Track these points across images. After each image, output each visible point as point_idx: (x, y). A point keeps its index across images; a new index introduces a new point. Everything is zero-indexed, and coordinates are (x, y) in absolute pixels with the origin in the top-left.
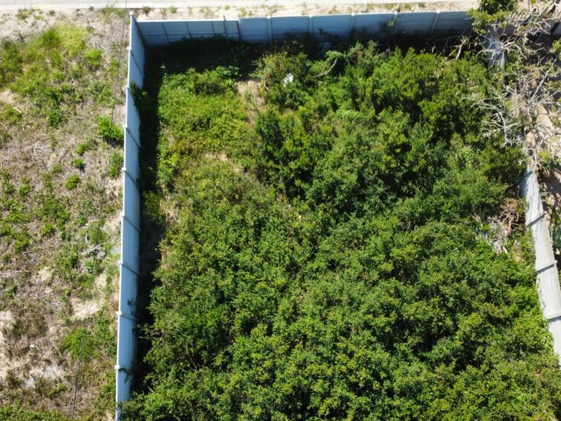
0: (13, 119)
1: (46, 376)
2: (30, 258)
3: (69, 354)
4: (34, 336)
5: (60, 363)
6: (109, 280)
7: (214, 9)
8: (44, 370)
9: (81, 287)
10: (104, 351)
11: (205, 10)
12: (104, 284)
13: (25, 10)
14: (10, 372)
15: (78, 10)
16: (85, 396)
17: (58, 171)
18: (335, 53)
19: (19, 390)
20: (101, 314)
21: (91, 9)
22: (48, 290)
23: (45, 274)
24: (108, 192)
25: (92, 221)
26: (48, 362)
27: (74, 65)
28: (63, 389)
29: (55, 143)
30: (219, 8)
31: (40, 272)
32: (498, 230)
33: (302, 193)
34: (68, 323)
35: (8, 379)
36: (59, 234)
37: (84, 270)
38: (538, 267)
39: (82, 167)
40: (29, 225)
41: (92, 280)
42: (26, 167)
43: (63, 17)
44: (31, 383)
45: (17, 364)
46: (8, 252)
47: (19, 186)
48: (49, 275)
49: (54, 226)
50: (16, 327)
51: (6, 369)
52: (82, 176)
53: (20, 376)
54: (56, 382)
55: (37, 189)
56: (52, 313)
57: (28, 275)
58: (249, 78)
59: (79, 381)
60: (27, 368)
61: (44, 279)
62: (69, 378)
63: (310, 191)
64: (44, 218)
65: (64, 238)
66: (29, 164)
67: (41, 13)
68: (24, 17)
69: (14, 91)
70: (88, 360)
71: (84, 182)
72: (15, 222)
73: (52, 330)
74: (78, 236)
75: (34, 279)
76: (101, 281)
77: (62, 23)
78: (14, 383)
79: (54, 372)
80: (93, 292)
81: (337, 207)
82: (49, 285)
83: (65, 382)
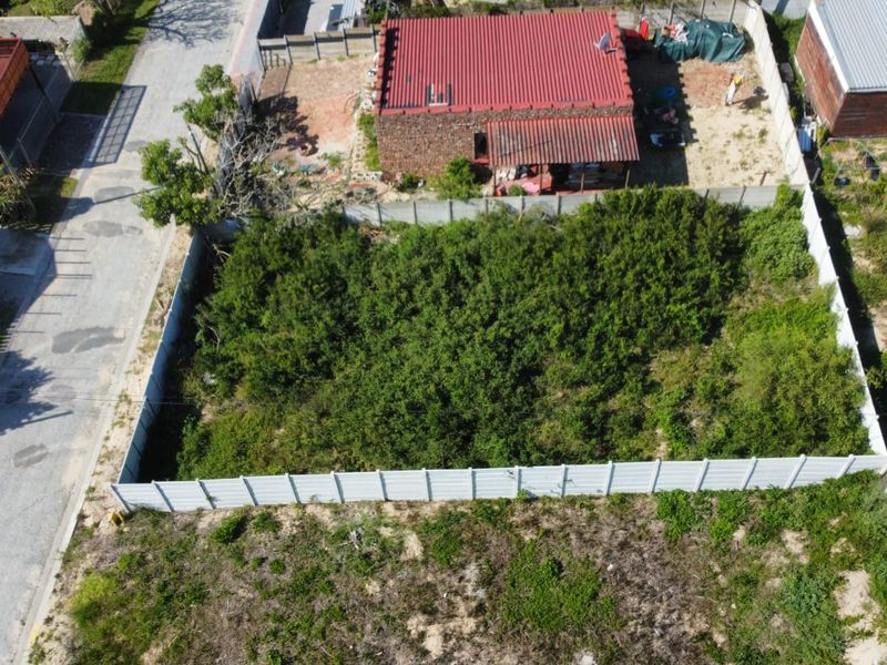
0: (183, 645)
1: (474, 578)
2: (354, 606)
3: (455, 560)
4: (436, 595)
5: (463, 566)
6: (386, 525)
7: (104, 451)
8: (468, 581)
9: (391, 551)
10: (455, 527)
11: (102, 459)
12: (390, 529)
13: (31, 656)
14: (470, 615)
15: (55, 591)
16: (494, 542)
17: (261, 585)
18: (198, 334)
19: (487, 604)
20: (418, 533)
21: (58, 576)
22: (391, 583)
23: (373, 587)
24: (295, 531)
25: (323, 545)
26: (461, 579)
27: (130, 583)
28: (488, 561)
29: (226, 592)
30: (104, 446)
31: (371, 593)
32: (382, 239)
33: (328, 364)
34: (425, 562)
35: (476, 616)
36: (332, 577)
37: (374, 548)
38: (411, 221)
39: (262, 560)
40: (317, 609)
41: (385, 540)
42: (249, 620)
43: (60, 606)
44: (481, 593)
45: (462, 610)
46: (344, 629)
47: (271, 625)
48: (374, 583)
49: (323, 582)
50: (424, 612)
51: (466, 620)
52: (271, 559)
53: (474, 604)
54: (481, 569)
55: (278, 606)
56: (414, 579)
57: (372, 605)
58: (200, 412)
59: (480, 547)
60: (467, 598)
61: (378, 589)
62: (478, 558)
63: (329, 354)
64: (311, 594)
65: (338, 571)
66: (246, 617)
67: (42, 635)
68: (43, 655)
69: (146, 648)
70: (462, 542)
71: (280, 556)
72: (312, 625)
73: (430, 578)
74: (338, 557)
75: (377, 600)
76: (386, 532)
77: (69, 606)
78: (480, 610)
79: (471, 572)
80: (396, 541)
81: (347, 336)
82: (385, 582)
83: (481, 561)
